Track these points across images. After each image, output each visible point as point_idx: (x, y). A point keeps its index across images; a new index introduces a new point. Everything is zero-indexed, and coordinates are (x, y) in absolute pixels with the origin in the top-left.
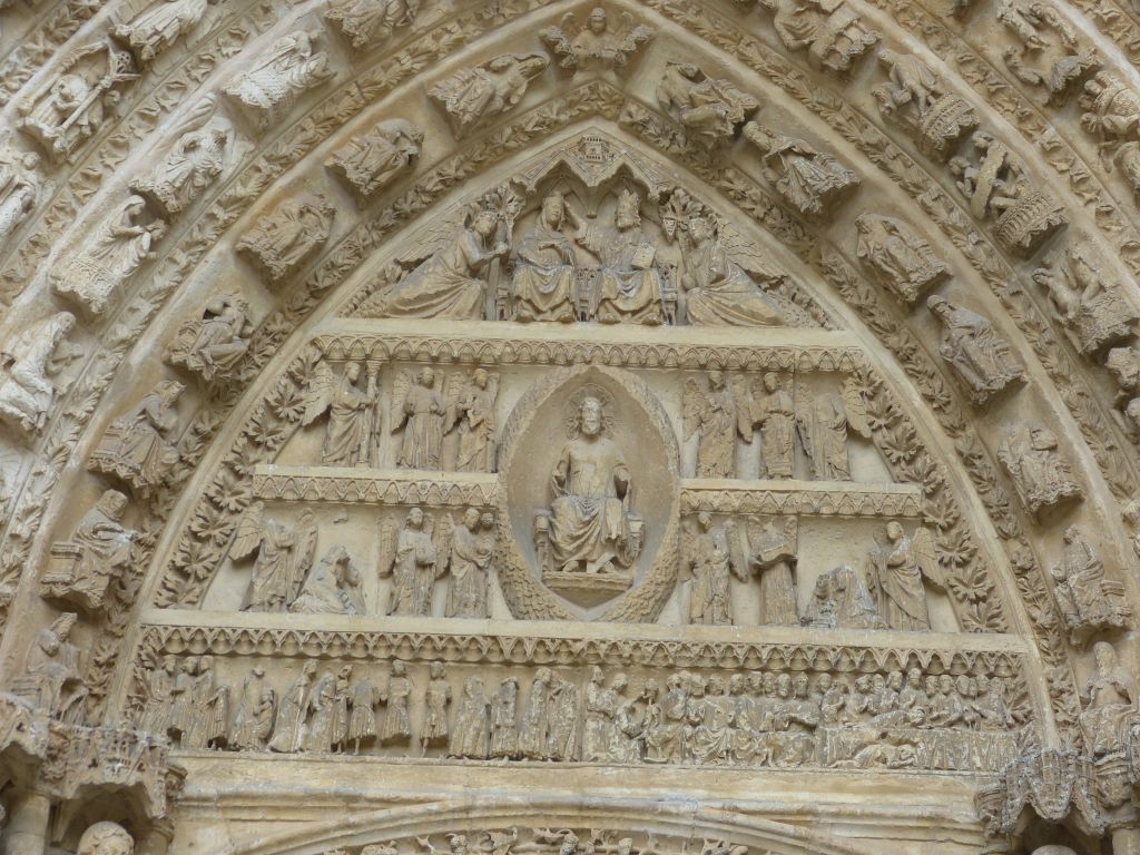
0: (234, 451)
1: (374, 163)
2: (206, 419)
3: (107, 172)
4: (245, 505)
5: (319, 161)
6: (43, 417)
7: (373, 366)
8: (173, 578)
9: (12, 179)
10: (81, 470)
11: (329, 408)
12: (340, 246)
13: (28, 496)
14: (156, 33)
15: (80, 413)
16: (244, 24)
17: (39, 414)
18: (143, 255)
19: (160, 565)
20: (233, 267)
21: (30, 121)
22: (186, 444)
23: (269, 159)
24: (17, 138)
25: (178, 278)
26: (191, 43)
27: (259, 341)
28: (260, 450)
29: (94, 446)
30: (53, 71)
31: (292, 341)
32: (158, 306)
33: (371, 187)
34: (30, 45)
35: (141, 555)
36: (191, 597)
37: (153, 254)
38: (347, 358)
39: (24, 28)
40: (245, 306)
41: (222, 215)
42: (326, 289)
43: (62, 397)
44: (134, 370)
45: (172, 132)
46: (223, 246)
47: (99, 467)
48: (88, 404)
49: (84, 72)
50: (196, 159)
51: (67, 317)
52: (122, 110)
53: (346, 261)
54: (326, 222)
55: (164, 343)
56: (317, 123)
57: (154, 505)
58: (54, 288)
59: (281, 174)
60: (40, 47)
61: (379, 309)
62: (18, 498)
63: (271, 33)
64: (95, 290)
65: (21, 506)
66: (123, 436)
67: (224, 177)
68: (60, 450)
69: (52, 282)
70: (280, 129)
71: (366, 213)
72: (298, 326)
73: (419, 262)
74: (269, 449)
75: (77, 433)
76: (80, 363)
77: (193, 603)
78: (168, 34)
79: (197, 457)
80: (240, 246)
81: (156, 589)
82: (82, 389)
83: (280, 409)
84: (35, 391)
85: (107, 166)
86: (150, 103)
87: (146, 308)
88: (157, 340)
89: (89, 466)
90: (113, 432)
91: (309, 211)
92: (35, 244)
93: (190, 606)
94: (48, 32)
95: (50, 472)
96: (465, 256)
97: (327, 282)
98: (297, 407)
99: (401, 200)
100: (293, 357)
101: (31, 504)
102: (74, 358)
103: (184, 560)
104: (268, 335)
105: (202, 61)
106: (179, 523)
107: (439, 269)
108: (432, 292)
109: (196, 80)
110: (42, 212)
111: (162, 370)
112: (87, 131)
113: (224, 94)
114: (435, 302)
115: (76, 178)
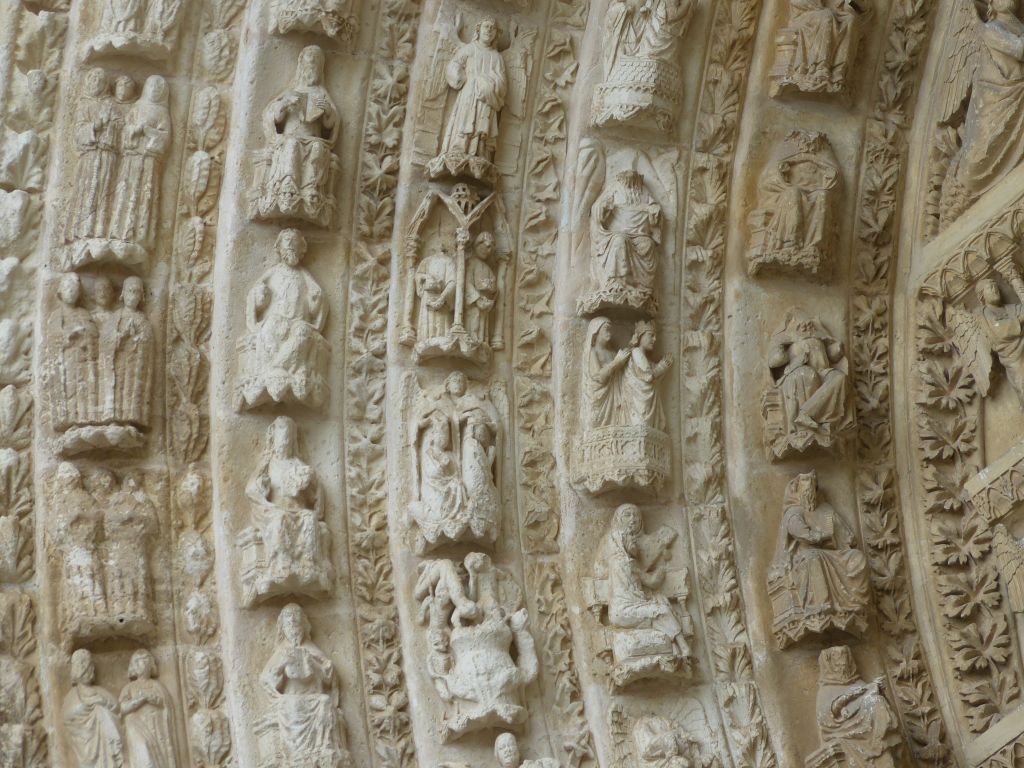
0: (930, 491)
1: (817, 50)
2: (870, 483)
3: (545, 322)
4: (990, 540)
5: (762, 99)
6: (681, 640)
7: (1005, 267)
8: (970, 687)
9: (450, 424)
10: (775, 657)
11: (995, 355)
12: (864, 166)
13: (737, 735)
14: (470, 137)
15: (723, 598)
16: (558, 36)
17: (675, 641)
18: (648, 377)
19: (947, 684)
20: (765, 296)
21: (420, 347)
22: (870, 528)
23: (705, 149)
24: (424, 373)
25: (714, 361)
26: (518, 109)
27: (861, 347)
28: (959, 464)
29: (767, 620)
30: (404, 272)
31: (899, 313)
32: (716, 410)
33: (838, 78)
34: (360, 268)
35: (914, 692)
36: (1008, 692)
37: (661, 366)
38: (971, 282)
39: (339, 257)
40: (810, 326)
41: (704, 254)
42: (887, 226)
43: (689, 599)
44: (746, 499)
45: (576, 219)
46: (734, 284)
47: (789, 639)
48: (726, 581)
49: (436, 243)
50: (624, 223)
51: (625, 513)
52: (506, 243)
53: (886, 175)
54: (823, 158)
55: (758, 443)
56: (723, 62)
57: (887, 626)
58: (587, 492)
59: (731, 151)
60: (371, 261)
61: (960, 198)
62: (727, 746)
63: (593, 18)
64: (628, 460)
65: (737, 753)
66: (787, 585)
67: (671, 212)
68: (733, 656)
69: (580, 488)
70: (689, 107)
71: (863, 105)
72: (892, 293)
73: (965, 104)
74: (969, 454)
75: (738, 622)
76: (681, 545)
77: (1016, 696)
78: (483, 127)
79: (895, 532)
80: (752, 267)
81: (961, 715)
82: (705, 571)
83: (944, 402)
84: (650, 622)
85: (541, 315)
86: (531, 208)
87: (703, 426)
88: (746, 446)
89: (779, 645)
90: (776, 586)
91: (792, 164)
92: (532, 464)
93: (1015, 701)
94: (367, 238)
95: (740, 690)
96: (1008, 56)
97: (883, 217)
98: (962, 382)
99: (889, 56)
100: (912, 329)
101: (745, 741)
102: (669, 546)
103: (967, 657)
104: (865, 331)
105: (547, 114)
106: (932, 620)
107: (990, 95)
108: (1000, 130)
109: (557, 140)
110: (512, 425)
111: (779, 472)
112: (486, 303)
113: (597, 127)
114: (1013, 137)
115: (519, 357)
